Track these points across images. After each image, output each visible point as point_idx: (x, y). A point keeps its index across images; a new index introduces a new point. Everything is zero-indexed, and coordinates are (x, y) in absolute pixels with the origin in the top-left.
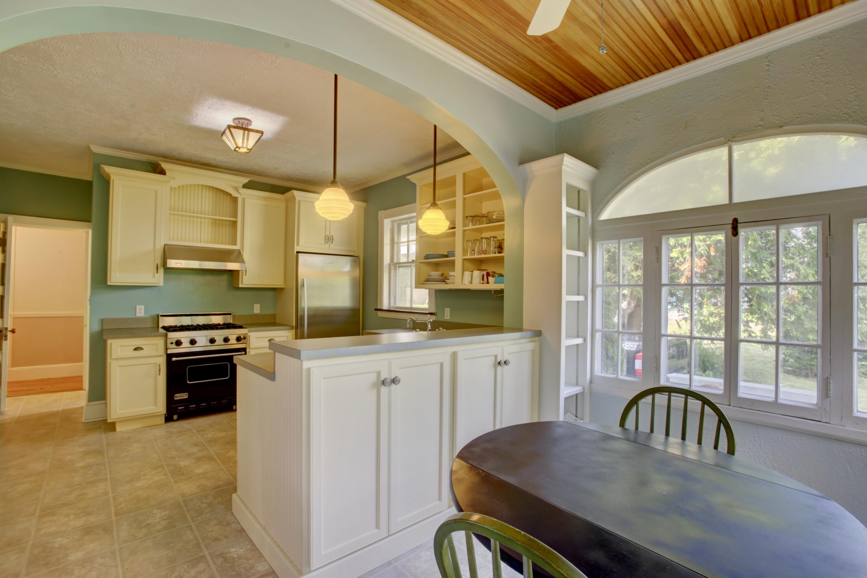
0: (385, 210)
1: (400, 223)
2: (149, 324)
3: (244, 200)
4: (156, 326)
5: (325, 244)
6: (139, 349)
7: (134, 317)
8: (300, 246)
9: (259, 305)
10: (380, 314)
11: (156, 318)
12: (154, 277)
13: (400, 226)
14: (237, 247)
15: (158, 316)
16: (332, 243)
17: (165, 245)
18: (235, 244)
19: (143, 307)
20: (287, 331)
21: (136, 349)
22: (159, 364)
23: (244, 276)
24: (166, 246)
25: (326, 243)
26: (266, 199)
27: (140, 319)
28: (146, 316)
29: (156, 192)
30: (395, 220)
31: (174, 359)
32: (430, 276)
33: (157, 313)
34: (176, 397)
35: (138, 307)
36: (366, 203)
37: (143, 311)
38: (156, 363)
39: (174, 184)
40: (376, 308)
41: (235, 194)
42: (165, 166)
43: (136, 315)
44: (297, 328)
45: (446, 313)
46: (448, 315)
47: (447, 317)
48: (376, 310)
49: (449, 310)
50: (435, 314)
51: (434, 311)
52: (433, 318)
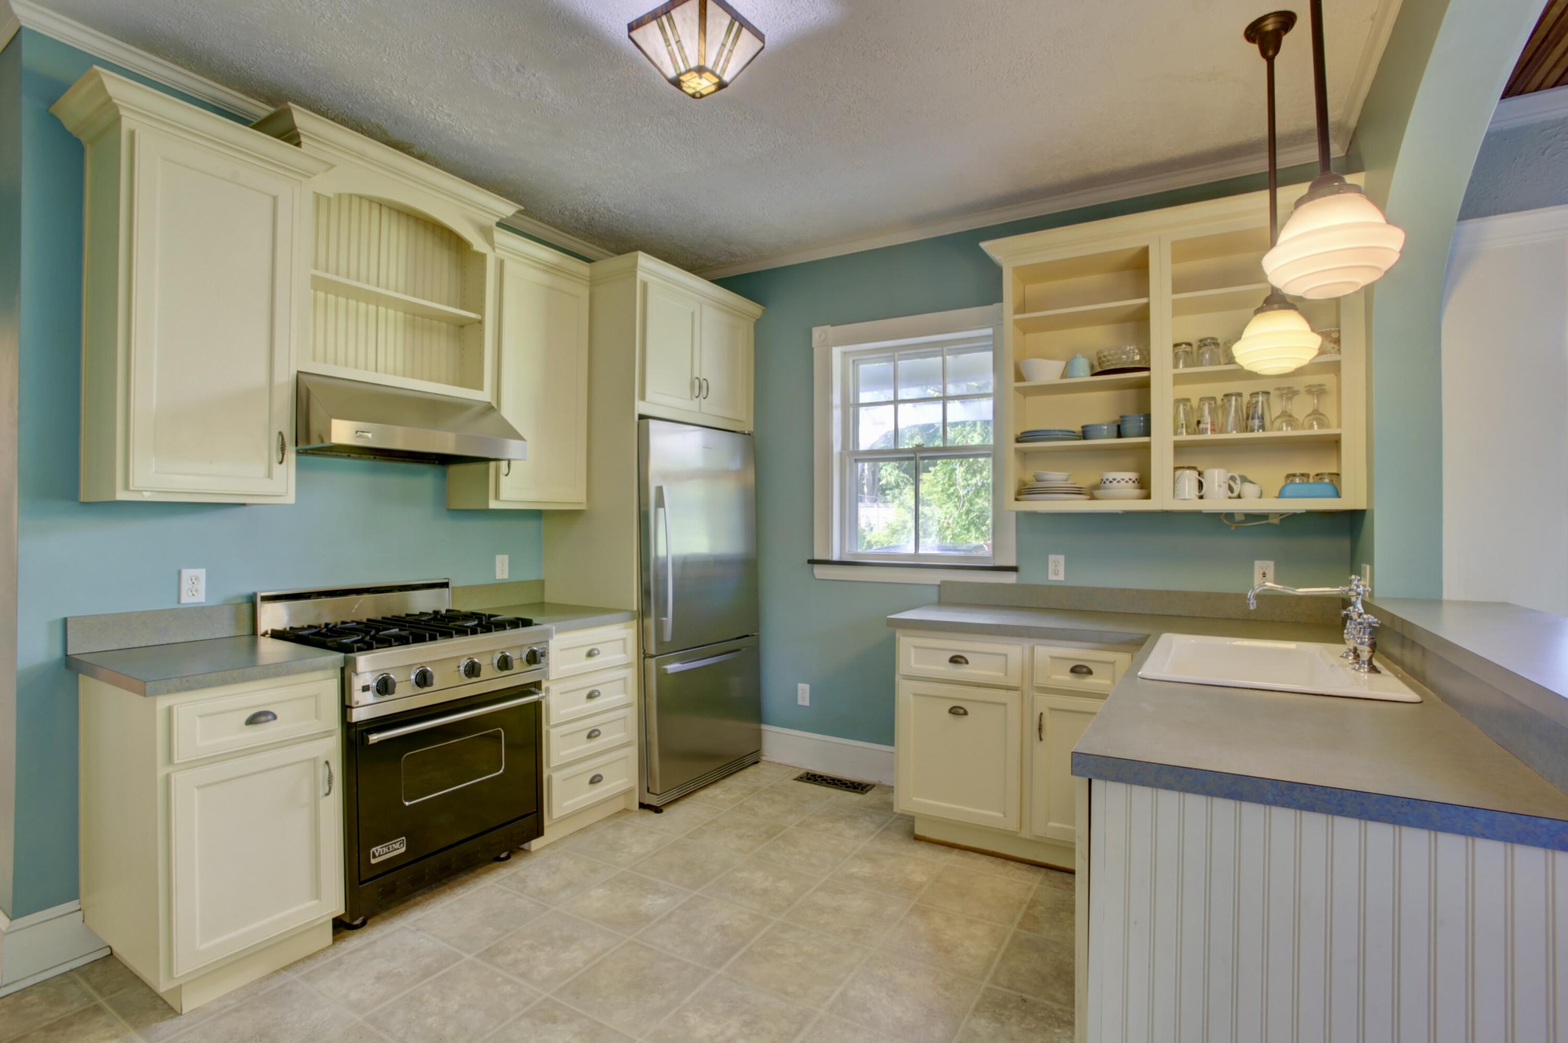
0: (833, 325)
1: (857, 360)
2: (225, 628)
3: (501, 264)
4: (247, 630)
5: (692, 399)
6: (263, 718)
7: (175, 606)
8: (647, 400)
9: (506, 557)
10: (820, 572)
11: (246, 608)
12: (270, 475)
13: (858, 365)
14: (485, 395)
15: (252, 602)
16: (705, 398)
17: (298, 372)
18: (479, 386)
19: (201, 573)
20: (622, 625)
21: (253, 720)
22: (324, 761)
23: (503, 479)
24: (301, 376)
25: (695, 398)
26: (550, 268)
27: (198, 611)
28: (213, 603)
29: (275, 199)
30: (850, 352)
31: (374, 738)
32: (1038, 481)
33: (248, 590)
34: (375, 857)
35: (187, 573)
36: (763, 308)
37: (202, 586)
38: (315, 760)
39: (327, 185)
40: (810, 558)
41: (478, 244)
42: (302, 119)
43: (179, 602)
44: (643, 614)
45: (1051, 567)
46: (1058, 571)
47: (1056, 574)
48: (812, 562)
49: (1061, 559)
50: (1014, 569)
51: (1012, 563)
52: (1010, 578)
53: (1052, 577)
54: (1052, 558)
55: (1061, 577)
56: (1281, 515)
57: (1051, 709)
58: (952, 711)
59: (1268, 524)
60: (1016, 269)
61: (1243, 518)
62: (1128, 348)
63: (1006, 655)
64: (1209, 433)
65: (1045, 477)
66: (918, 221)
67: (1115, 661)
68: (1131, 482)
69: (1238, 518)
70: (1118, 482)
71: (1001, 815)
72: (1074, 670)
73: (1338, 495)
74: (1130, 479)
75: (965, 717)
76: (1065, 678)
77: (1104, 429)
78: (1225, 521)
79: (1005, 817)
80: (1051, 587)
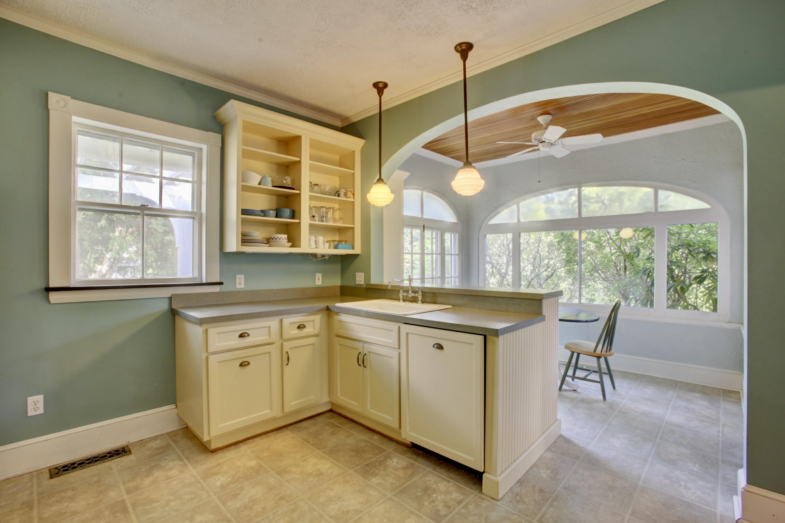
10: (54, 297)
32: (244, 236)
45: (238, 281)
46: (241, 283)
47: (240, 285)
48: (48, 290)
49: (242, 276)
50: (221, 283)
51: (218, 280)
52: (216, 289)
53: (238, 286)
54: (238, 276)
55: (242, 286)
56: (329, 255)
57: (290, 348)
58: (242, 365)
59: (325, 259)
60: (244, 122)
61: (321, 256)
62: (286, 178)
63: (269, 327)
64: (317, 221)
65: (253, 234)
66: (160, 58)
67: (315, 320)
68: (285, 239)
69: (318, 256)
70: (276, 239)
71: (270, 411)
72: (299, 327)
73: (353, 249)
74: (285, 238)
75: (249, 366)
76: (295, 332)
77: (271, 213)
78: (311, 257)
79: (272, 410)
80: (239, 292)
